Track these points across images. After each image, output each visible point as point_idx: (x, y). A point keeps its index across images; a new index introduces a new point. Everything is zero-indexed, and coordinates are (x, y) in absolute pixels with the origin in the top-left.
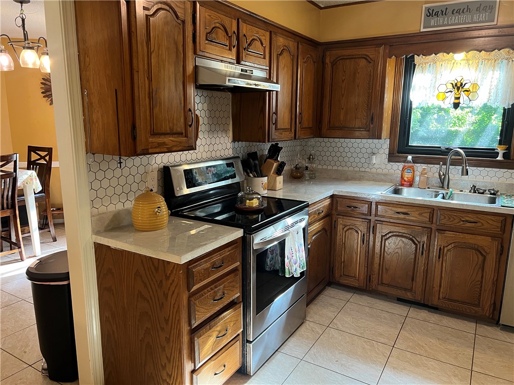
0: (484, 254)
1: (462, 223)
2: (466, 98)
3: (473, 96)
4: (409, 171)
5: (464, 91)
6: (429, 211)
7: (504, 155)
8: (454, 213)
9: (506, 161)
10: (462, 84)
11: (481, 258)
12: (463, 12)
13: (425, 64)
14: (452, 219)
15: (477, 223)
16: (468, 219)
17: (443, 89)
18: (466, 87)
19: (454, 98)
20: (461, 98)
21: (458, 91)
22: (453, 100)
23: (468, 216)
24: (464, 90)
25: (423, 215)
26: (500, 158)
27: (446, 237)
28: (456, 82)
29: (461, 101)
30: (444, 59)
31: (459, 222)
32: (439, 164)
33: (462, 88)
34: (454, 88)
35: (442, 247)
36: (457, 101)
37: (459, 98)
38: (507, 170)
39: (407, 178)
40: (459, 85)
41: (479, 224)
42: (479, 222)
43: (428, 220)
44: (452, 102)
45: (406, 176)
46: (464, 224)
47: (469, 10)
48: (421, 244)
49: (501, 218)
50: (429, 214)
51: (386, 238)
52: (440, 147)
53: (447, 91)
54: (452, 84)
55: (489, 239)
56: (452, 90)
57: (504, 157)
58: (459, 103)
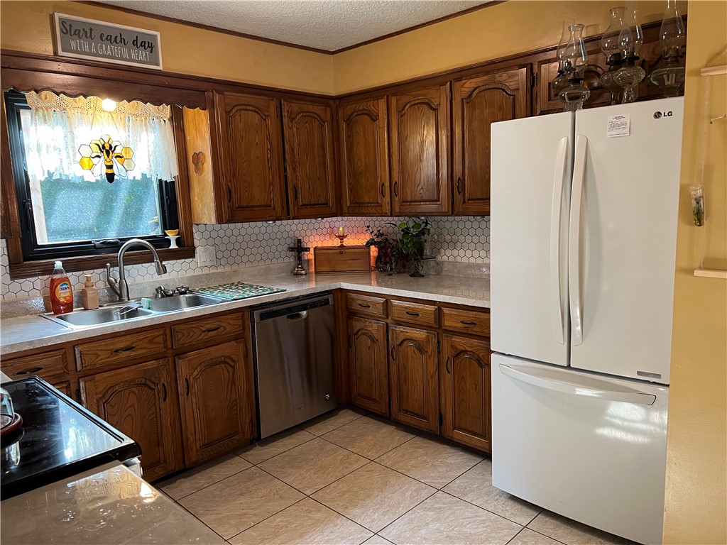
0: (232, 364)
1: (203, 334)
2: (120, 166)
3: (129, 165)
4: (65, 286)
5: (116, 157)
6: (161, 332)
7: (178, 241)
8: (192, 324)
9: (181, 248)
10: (111, 147)
11: (231, 370)
12: (115, 40)
13: (47, 110)
14: (192, 334)
15: (218, 328)
16: (208, 326)
17: (86, 152)
18: (118, 151)
19: (105, 167)
20: (115, 167)
21: (108, 156)
22: (105, 171)
23: (208, 323)
24: (116, 155)
25: (154, 341)
26: (173, 246)
27: (189, 361)
28: (103, 143)
29: (115, 170)
30: (76, 105)
31: (200, 335)
32: (106, 267)
33: (113, 152)
34: (103, 152)
35: (188, 378)
36: (110, 171)
37: (110, 167)
38: (183, 260)
39: (65, 298)
40: (108, 148)
41: (221, 329)
42: (221, 326)
43: (162, 346)
44: (104, 173)
45: (62, 295)
46: (206, 335)
47: (123, 41)
48: (160, 386)
49: (240, 314)
50: (162, 337)
51: (104, 400)
52: (90, 242)
53: (93, 156)
54: (98, 145)
55: (234, 343)
56: (100, 155)
57: (177, 244)
58: (113, 174)
